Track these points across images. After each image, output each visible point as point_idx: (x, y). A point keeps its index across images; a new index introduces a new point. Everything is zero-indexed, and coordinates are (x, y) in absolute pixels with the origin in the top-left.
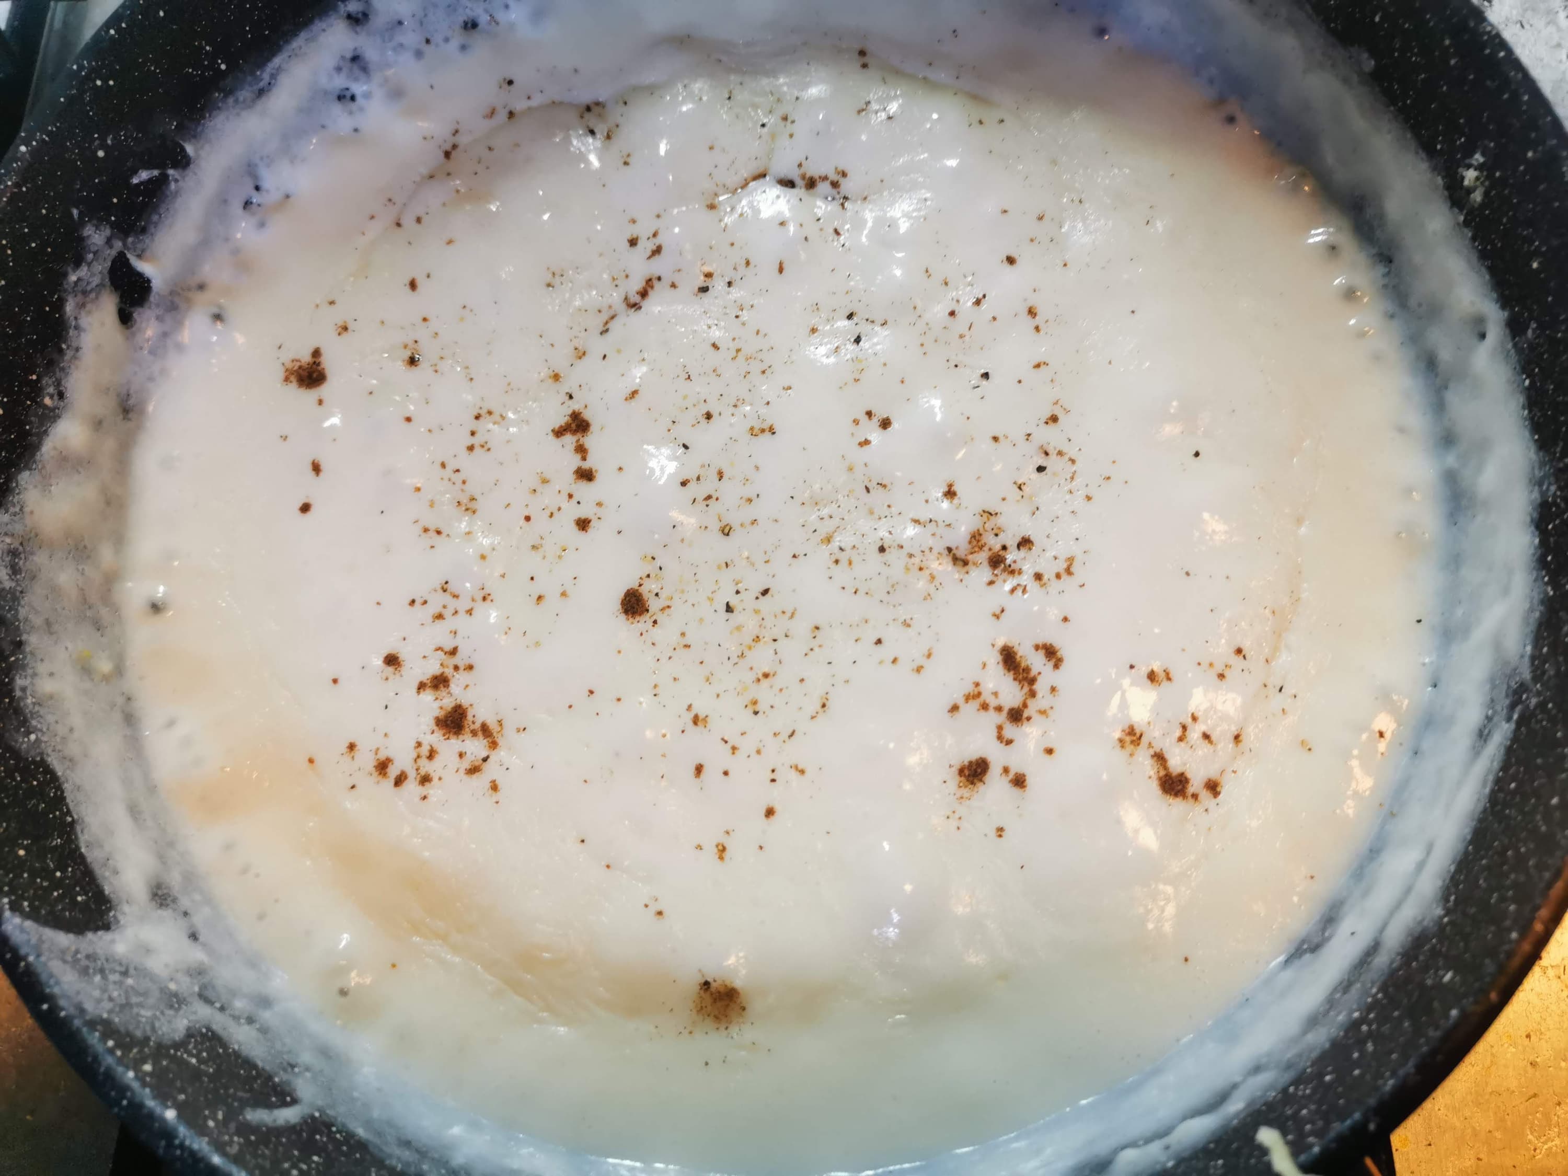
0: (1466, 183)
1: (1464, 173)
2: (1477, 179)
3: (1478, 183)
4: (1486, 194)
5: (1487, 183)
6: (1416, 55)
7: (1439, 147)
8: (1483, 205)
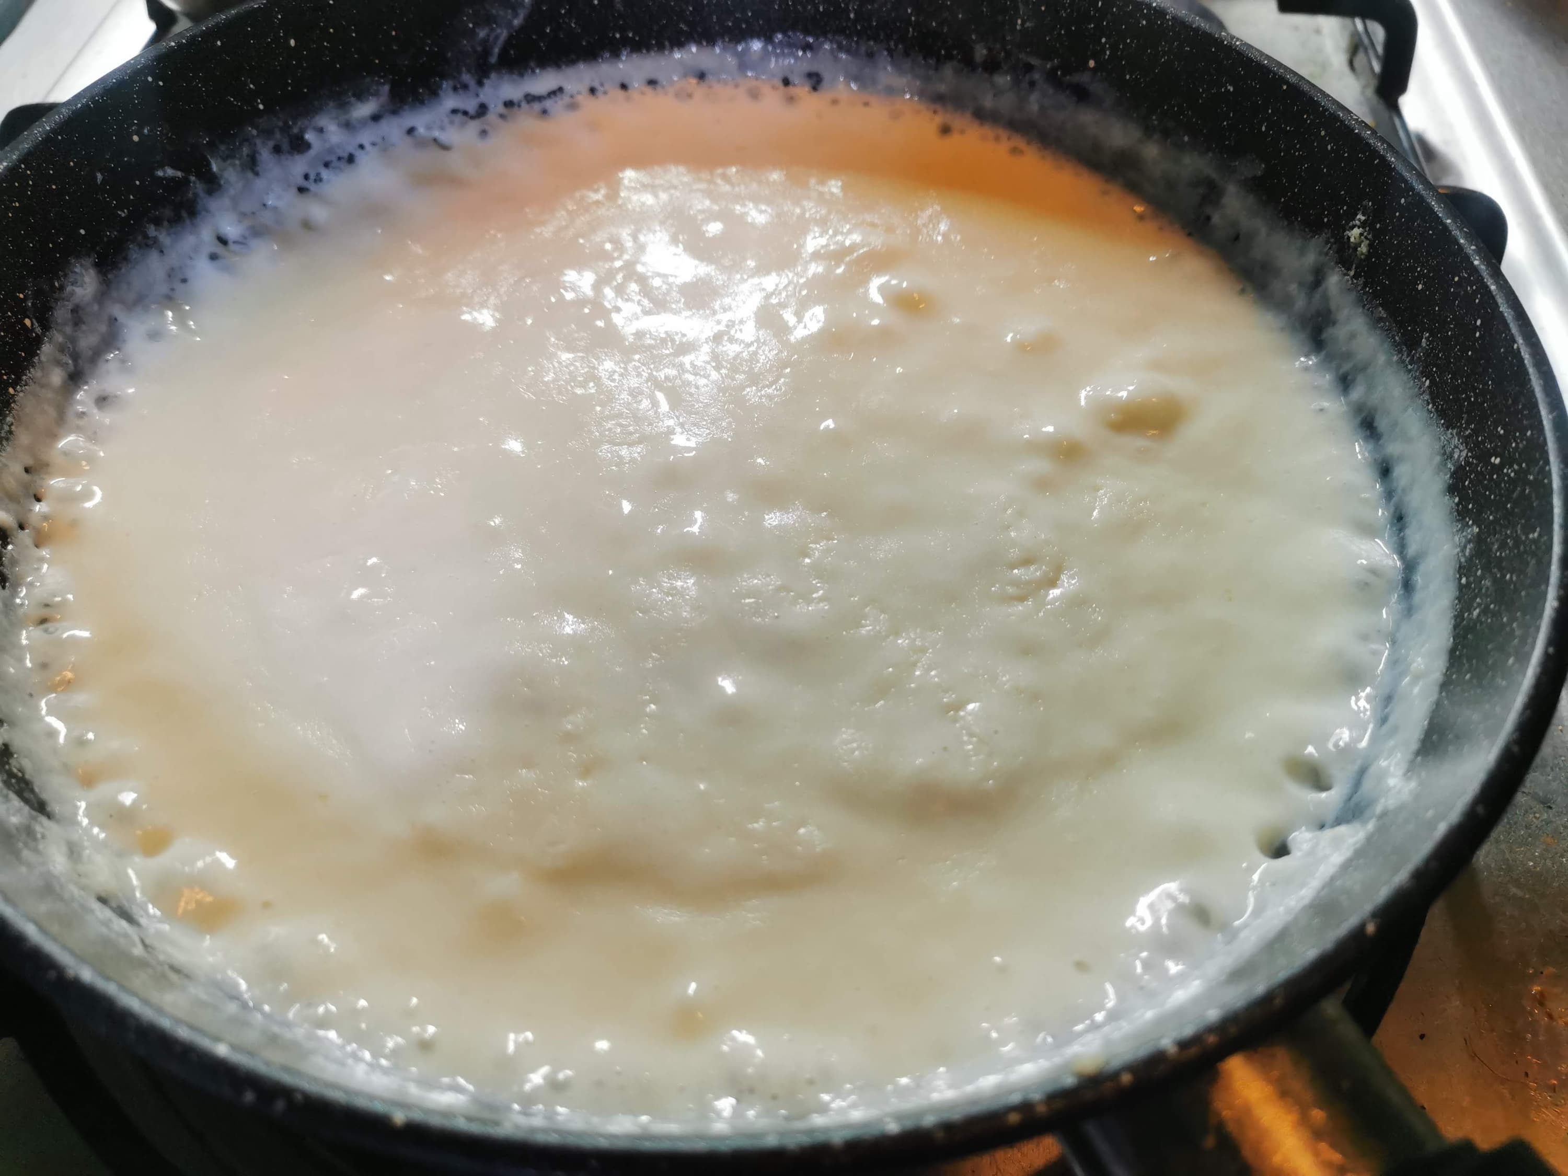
0: (1352, 240)
1: (1350, 234)
2: (1361, 234)
3: (1362, 237)
4: (1370, 246)
5: (1370, 237)
6: (1299, 150)
7: (1326, 220)
8: (1369, 255)
